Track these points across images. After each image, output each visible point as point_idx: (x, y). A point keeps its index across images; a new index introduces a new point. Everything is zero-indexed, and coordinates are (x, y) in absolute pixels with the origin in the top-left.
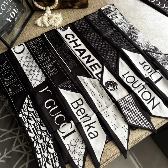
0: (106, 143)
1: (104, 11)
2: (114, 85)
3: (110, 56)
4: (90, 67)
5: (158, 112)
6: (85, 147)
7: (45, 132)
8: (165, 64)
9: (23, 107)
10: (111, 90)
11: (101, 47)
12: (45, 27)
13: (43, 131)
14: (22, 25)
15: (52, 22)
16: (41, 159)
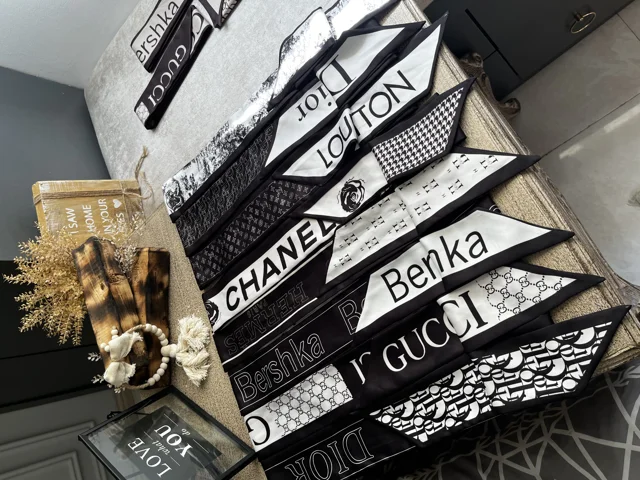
0: (498, 212)
1: (177, 207)
3: (282, 196)
4: (305, 248)
5: (420, 76)
6: (507, 269)
7: (468, 375)
9: (400, 429)
10: (362, 196)
11: (259, 217)
12: (208, 360)
13: (464, 380)
14: (202, 419)
15: (198, 343)
16: (539, 389)
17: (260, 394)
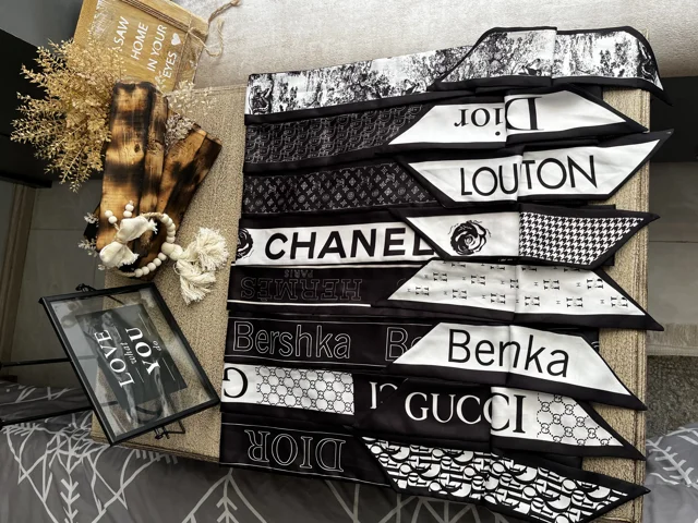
1: (258, 111)
2: (470, 230)
3: (390, 184)
4: (387, 252)
5: (610, 176)
6: (573, 402)
7: (477, 460)
8: (503, 67)
9: (385, 465)
11: (352, 188)
13: (471, 461)
14: (169, 330)
16: (534, 509)
17: (254, 352)
